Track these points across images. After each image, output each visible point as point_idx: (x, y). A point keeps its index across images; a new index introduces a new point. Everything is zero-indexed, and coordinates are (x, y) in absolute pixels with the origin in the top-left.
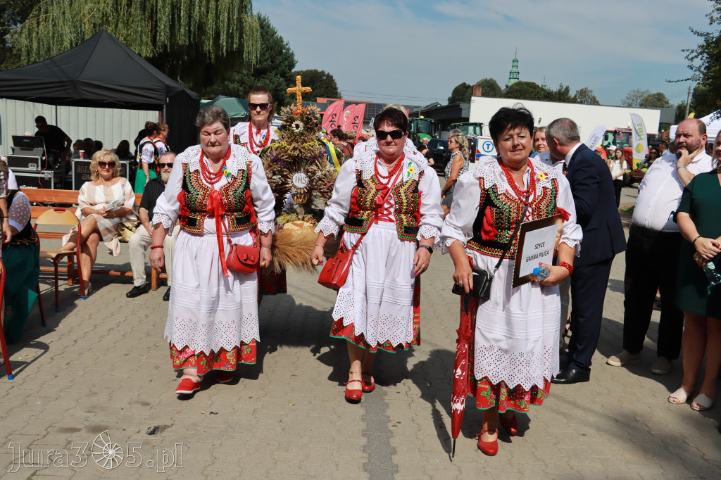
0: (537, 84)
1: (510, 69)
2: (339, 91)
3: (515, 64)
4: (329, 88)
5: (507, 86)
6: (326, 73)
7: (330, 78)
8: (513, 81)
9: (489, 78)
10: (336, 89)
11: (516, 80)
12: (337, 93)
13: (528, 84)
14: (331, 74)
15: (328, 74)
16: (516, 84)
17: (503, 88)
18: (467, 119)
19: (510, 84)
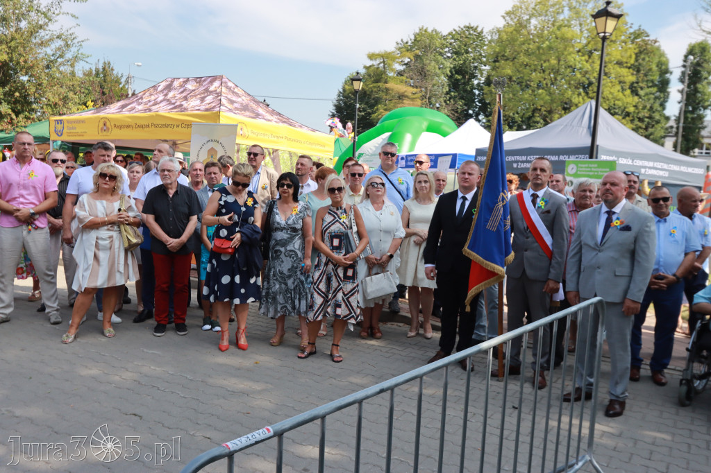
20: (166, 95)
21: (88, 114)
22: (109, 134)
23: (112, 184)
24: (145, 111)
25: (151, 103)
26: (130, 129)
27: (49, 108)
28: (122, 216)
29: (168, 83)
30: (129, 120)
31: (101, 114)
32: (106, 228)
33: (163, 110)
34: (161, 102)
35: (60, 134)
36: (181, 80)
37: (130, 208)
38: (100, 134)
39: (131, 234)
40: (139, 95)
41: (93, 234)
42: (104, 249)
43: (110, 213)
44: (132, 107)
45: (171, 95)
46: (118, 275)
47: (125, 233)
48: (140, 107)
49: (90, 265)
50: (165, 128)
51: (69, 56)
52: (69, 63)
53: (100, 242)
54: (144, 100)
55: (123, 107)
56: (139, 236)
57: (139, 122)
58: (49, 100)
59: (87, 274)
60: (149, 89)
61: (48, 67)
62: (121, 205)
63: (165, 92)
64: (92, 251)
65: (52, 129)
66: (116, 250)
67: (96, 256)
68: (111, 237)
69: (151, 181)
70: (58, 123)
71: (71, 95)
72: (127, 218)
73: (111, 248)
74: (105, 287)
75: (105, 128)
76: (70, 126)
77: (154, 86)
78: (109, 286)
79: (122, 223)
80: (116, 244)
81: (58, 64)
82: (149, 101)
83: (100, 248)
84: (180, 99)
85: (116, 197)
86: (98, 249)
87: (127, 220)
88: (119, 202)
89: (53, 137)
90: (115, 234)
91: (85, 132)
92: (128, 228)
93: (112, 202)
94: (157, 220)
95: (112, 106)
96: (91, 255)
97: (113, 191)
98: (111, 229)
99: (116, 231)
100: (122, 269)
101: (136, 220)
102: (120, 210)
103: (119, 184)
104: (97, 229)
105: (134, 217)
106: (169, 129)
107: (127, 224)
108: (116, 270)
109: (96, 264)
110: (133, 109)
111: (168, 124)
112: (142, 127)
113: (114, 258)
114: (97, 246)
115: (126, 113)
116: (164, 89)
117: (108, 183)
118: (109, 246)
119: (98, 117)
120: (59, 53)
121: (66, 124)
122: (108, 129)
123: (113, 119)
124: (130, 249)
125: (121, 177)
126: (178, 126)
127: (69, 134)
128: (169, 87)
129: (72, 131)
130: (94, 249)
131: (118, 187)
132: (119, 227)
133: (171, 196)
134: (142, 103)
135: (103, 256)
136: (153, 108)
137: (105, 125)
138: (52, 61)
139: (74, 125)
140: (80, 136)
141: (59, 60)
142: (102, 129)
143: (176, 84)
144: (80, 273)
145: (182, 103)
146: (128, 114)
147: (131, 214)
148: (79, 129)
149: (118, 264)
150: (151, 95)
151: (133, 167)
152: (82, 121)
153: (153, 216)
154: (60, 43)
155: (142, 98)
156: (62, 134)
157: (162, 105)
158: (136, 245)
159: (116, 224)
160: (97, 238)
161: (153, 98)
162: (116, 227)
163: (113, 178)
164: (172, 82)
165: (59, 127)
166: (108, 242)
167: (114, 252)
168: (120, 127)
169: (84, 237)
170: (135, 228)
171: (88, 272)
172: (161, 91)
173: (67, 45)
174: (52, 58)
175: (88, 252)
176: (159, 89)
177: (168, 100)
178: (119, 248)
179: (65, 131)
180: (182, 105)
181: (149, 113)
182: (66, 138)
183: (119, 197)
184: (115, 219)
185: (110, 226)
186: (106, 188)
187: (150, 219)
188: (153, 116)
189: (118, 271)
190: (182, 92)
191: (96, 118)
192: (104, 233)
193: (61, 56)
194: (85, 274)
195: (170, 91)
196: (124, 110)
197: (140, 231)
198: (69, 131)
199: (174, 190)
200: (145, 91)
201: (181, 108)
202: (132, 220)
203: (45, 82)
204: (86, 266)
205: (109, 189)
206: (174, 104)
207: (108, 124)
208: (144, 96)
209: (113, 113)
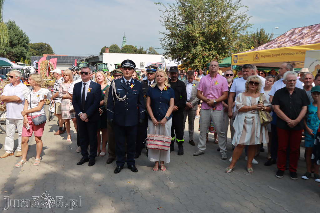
0: (133, 46)
1: (123, 40)
2: (53, 51)
3: (124, 38)
4: (49, 50)
5: (122, 47)
6: (47, 44)
7: (49, 46)
8: (124, 45)
9: (114, 44)
10: (52, 50)
11: (125, 45)
12: (53, 52)
13: (130, 46)
14: (49, 44)
15: (48, 44)
16: (126, 46)
17: (120, 48)
18: (102, 62)
19: (123, 46)
20: (291, 38)
21: (249, 52)
22: (258, 60)
23: (256, 87)
24: (278, 47)
25: (282, 43)
26: (270, 57)
27: (233, 50)
28: (260, 106)
29: (292, 31)
30: (270, 52)
31: (256, 51)
32: (250, 112)
33: (289, 46)
34: (287, 41)
35: (235, 62)
36: (300, 28)
37: (265, 101)
38: (254, 61)
39: (265, 116)
40: (276, 39)
41: (244, 115)
42: (249, 123)
43: (254, 104)
44: (271, 46)
45: (293, 37)
46: (256, 138)
47: (261, 116)
48: (276, 46)
49: (241, 132)
50: (289, 55)
51: (243, 25)
52: (243, 29)
53: (247, 119)
54: (278, 42)
55: (267, 46)
56: (269, 117)
57: (274, 53)
58: (233, 47)
59: (239, 136)
60: (281, 36)
61: (233, 32)
62: (260, 99)
63: (290, 36)
64: (242, 124)
65: (233, 60)
66: (256, 125)
67: (244, 127)
68: (253, 117)
69: (279, 85)
70: (235, 57)
71: (243, 44)
72: (262, 107)
73: (253, 123)
74: (248, 144)
75: (257, 58)
76: (240, 58)
77: (284, 34)
78: (251, 144)
79: (260, 110)
80: (256, 121)
81: (237, 30)
82: (281, 42)
83: (247, 123)
84: (298, 39)
85: (257, 94)
86: (246, 123)
87: (262, 108)
88: (259, 97)
89: (233, 64)
90: (255, 116)
91: (247, 60)
92: (263, 112)
93: (255, 97)
94: (281, 108)
95: (261, 46)
96: (242, 126)
97: (257, 91)
98: (253, 112)
99: (256, 114)
100: (258, 136)
101: (268, 108)
102: (259, 102)
103: (260, 87)
104: (246, 112)
105: (267, 106)
106: (292, 55)
107: (263, 111)
108: (255, 136)
109: (244, 131)
110: (272, 47)
111: (291, 52)
112: (276, 55)
113: (255, 129)
114: (245, 121)
115: (268, 49)
116: (290, 35)
117: (254, 87)
118: (252, 122)
119: (254, 52)
120: (239, 25)
121: (239, 57)
122: (258, 58)
123: (261, 53)
124: (264, 124)
125: (261, 83)
126: (297, 54)
127: (240, 62)
128: (292, 33)
129: (241, 60)
130: (243, 123)
131: (259, 89)
132: (258, 112)
133: (291, 94)
134: (277, 43)
135: (248, 127)
136: (283, 45)
137: (257, 56)
138: (235, 29)
139: (242, 57)
140: (244, 62)
141: (239, 28)
142: (255, 58)
143: (297, 31)
144: (236, 135)
145: (300, 41)
146: (269, 49)
147: (265, 105)
148: (245, 59)
149: (257, 132)
150: (282, 38)
151: (269, 78)
152: (246, 55)
153: (279, 106)
154: (239, 20)
155: (277, 41)
156: (236, 62)
157: (287, 43)
158: (268, 122)
159: (256, 110)
160: (246, 117)
161: (283, 40)
162: (256, 112)
163: (257, 84)
164: (294, 30)
165: (236, 59)
166: (251, 120)
167: (255, 126)
168: (264, 57)
169: (239, 117)
170: (268, 113)
171: (240, 136)
172: (288, 36)
173: (243, 21)
174: (235, 27)
175: (240, 125)
176: (287, 35)
177: (292, 40)
178: (258, 123)
179: (238, 60)
180: (300, 42)
181: (280, 48)
182: (238, 64)
183: (259, 94)
184: (256, 107)
185: (253, 111)
186: (252, 90)
187: (277, 107)
188: (282, 50)
189: (257, 137)
190: (300, 35)
191: (253, 53)
192: (249, 115)
193: (239, 26)
194: (238, 136)
195: (293, 35)
196: (267, 48)
197: (270, 115)
198: (240, 60)
199: (293, 91)
200: (279, 37)
201: (299, 43)
202: (266, 108)
203: (231, 39)
204: (239, 133)
205: (254, 90)
206: (295, 42)
207: (258, 56)
208: (278, 40)
209: (261, 50)
